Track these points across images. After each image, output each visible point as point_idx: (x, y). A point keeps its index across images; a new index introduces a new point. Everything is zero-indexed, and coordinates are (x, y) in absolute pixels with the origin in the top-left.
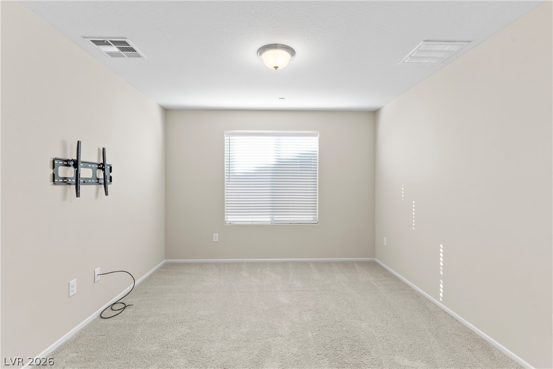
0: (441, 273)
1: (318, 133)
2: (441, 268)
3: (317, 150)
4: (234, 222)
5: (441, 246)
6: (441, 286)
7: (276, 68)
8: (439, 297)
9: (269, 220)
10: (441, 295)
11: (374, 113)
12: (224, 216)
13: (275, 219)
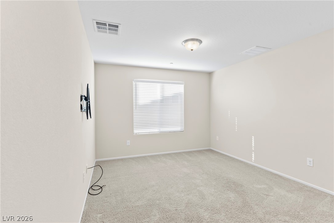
0: (253, 149)
1: (184, 82)
2: (253, 147)
3: (183, 92)
4: (138, 133)
5: (253, 137)
6: (253, 155)
7: (192, 50)
8: (253, 160)
9: (157, 131)
10: (253, 159)
11: (210, 74)
12: (133, 129)
13: (161, 130)
